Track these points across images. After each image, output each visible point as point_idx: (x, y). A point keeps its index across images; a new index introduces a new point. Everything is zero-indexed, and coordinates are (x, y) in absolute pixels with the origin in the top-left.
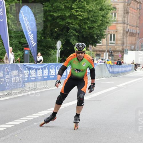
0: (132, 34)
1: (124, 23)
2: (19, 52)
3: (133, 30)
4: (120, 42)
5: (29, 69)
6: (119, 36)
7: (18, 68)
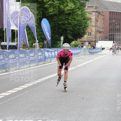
0: (100, 32)
1: (96, 26)
2: (41, 43)
3: (101, 30)
4: (94, 36)
5: (48, 51)
6: (93, 33)
7: (41, 51)
